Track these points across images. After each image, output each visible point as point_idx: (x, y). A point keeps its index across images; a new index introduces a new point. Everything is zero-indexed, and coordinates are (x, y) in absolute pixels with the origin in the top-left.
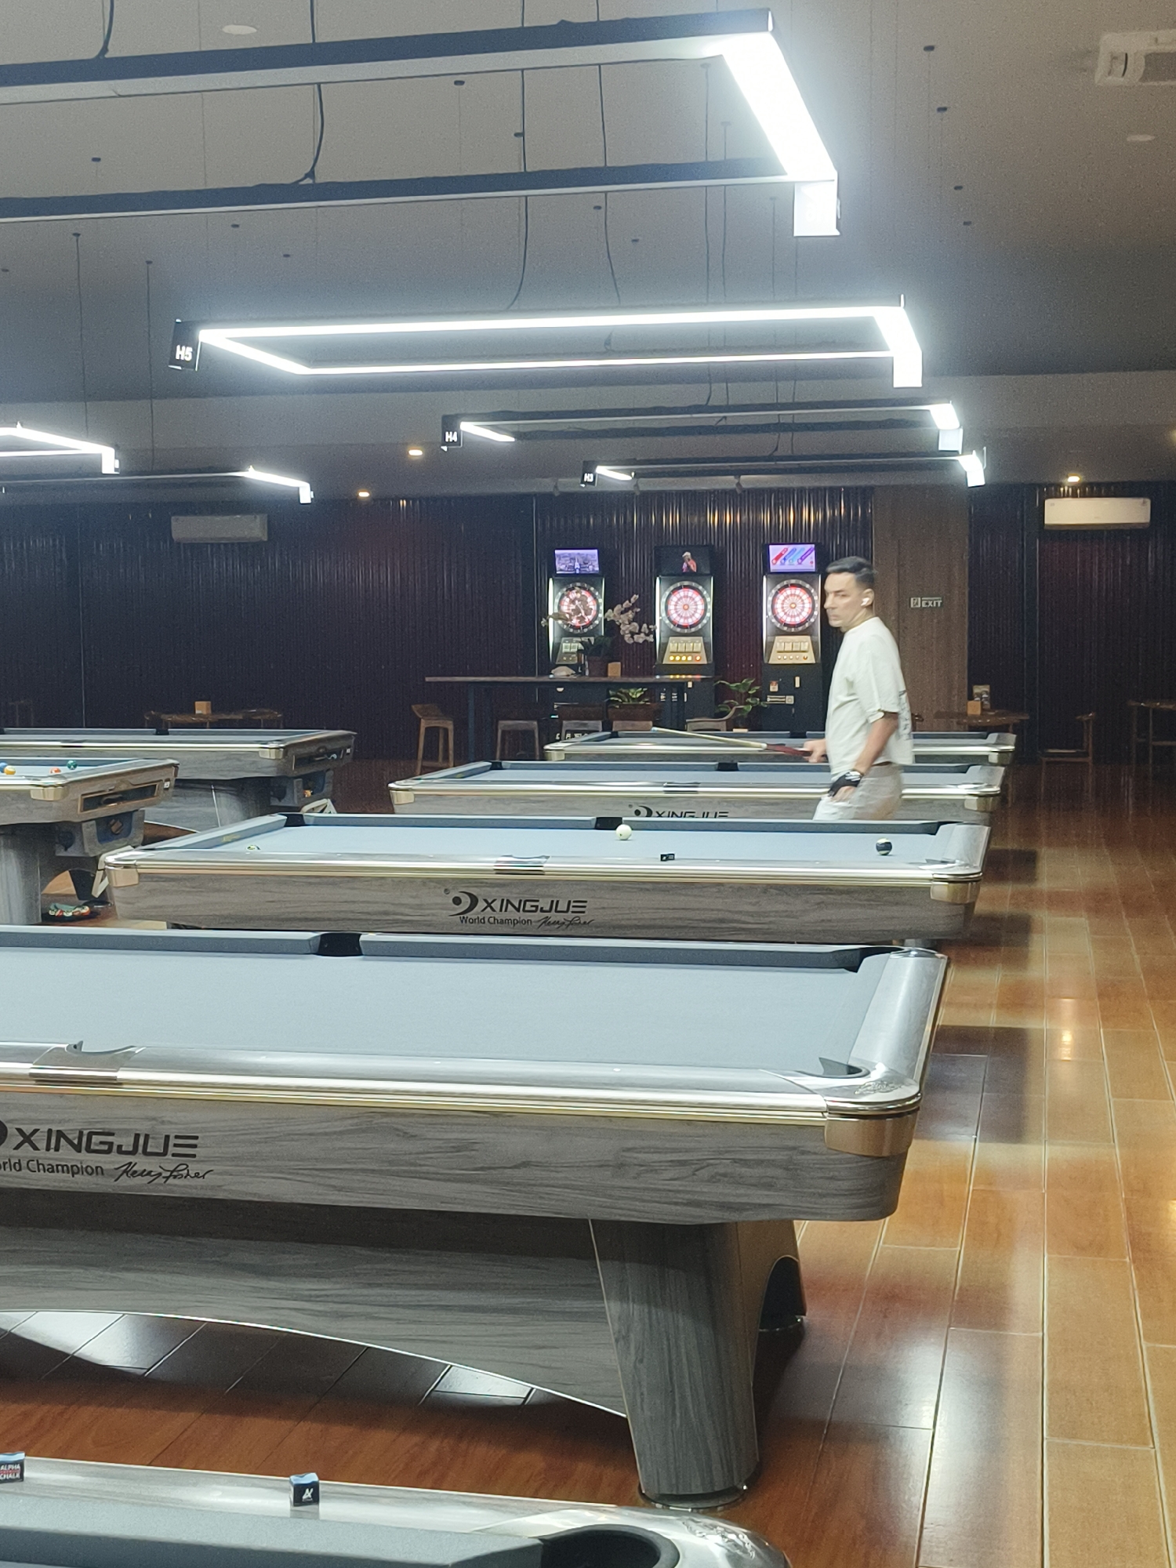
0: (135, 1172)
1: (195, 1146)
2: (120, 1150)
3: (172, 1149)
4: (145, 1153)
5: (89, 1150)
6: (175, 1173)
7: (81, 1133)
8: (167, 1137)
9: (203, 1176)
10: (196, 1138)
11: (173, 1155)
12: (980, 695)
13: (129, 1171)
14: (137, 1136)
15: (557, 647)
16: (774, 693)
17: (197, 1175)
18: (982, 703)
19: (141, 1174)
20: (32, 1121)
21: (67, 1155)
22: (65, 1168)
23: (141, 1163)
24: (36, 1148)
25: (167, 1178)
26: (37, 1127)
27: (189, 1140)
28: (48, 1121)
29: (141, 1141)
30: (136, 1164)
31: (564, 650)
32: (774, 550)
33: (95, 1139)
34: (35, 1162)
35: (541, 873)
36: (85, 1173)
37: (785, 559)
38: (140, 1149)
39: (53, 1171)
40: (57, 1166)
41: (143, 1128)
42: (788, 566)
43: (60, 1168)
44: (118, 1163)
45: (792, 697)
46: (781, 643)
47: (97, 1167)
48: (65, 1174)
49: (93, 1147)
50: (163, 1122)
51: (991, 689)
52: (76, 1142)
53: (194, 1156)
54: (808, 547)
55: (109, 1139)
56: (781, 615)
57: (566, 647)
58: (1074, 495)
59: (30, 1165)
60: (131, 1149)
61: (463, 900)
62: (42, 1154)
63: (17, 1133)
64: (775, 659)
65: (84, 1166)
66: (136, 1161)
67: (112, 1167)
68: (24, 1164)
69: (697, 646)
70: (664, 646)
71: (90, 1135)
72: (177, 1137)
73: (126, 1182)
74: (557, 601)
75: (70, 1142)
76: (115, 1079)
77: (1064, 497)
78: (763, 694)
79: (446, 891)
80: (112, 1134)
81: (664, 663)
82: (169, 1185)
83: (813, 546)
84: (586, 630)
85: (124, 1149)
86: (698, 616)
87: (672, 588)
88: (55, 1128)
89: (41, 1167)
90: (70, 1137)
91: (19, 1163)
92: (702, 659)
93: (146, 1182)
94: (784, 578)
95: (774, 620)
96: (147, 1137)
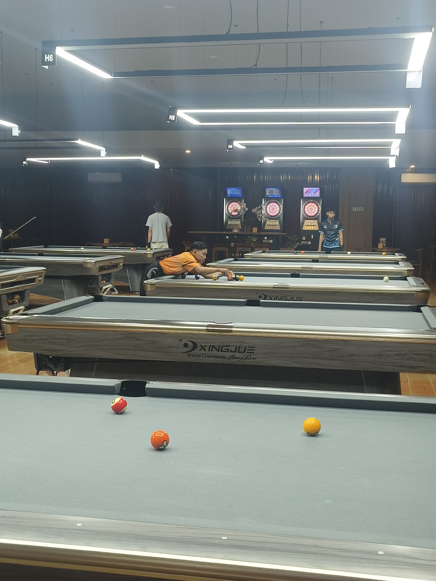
0: (235, 357)
1: (254, 350)
2: (231, 351)
3: (246, 351)
4: (238, 352)
5: (221, 351)
6: (247, 358)
7: (219, 346)
8: (246, 347)
9: (255, 359)
10: (254, 347)
11: (247, 352)
12: (382, 242)
13: (233, 357)
14: (236, 347)
15: (227, 222)
16: (304, 240)
17: (253, 358)
18: (383, 245)
19: (237, 358)
20: (204, 343)
21: (215, 352)
22: (214, 356)
23: (237, 355)
24: (205, 351)
25: (244, 359)
26: (206, 345)
27: (252, 349)
28: (208, 343)
29: (238, 348)
30: (235, 355)
31: (229, 224)
32: (305, 189)
33: (224, 348)
34: (205, 355)
35: (288, 288)
36: (219, 358)
37: (309, 193)
38: (237, 351)
39: (210, 357)
40: (211, 356)
41: (238, 344)
42: (310, 195)
43: (212, 356)
44: (229, 355)
45: (310, 242)
46: (307, 222)
47: (223, 356)
48: (213, 358)
49: (223, 350)
50: (245, 343)
51: (386, 239)
52: (218, 349)
53: (253, 353)
54: (317, 188)
55: (228, 348)
56: (307, 212)
57: (230, 223)
58: (412, 172)
59: (203, 356)
60: (234, 351)
61: (262, 296)
62: (207, 352)
63: (200, 346)
64: (305, 228)
65: (219, 356)
66: (236, 354)
67: (228, 356)
68: (201, 355)
69: (277, 223)
70: (265, 222)
71: (223, 346)
72: (248, 347)
73: (232, 361)
74: (227, 206)
75: (216, 349)
76: (232, 330)
77: (408, 173)
78: (300, 240)
79: (257, 294)
80: (229, 346)
81: (265, 229)
82: (245, 361)
83: (319, 188)
84: (237, 217)
85: (232, 351)
86: (277, 212)
87: (268, 202)
88: (212, 345)
89: (206, 356)
90: (216, 347)
91: (200, 355)
92: (278, 228)
93: (238, 361)
94: (309, 200)
95: (304, 214)
96: (239, 347)
